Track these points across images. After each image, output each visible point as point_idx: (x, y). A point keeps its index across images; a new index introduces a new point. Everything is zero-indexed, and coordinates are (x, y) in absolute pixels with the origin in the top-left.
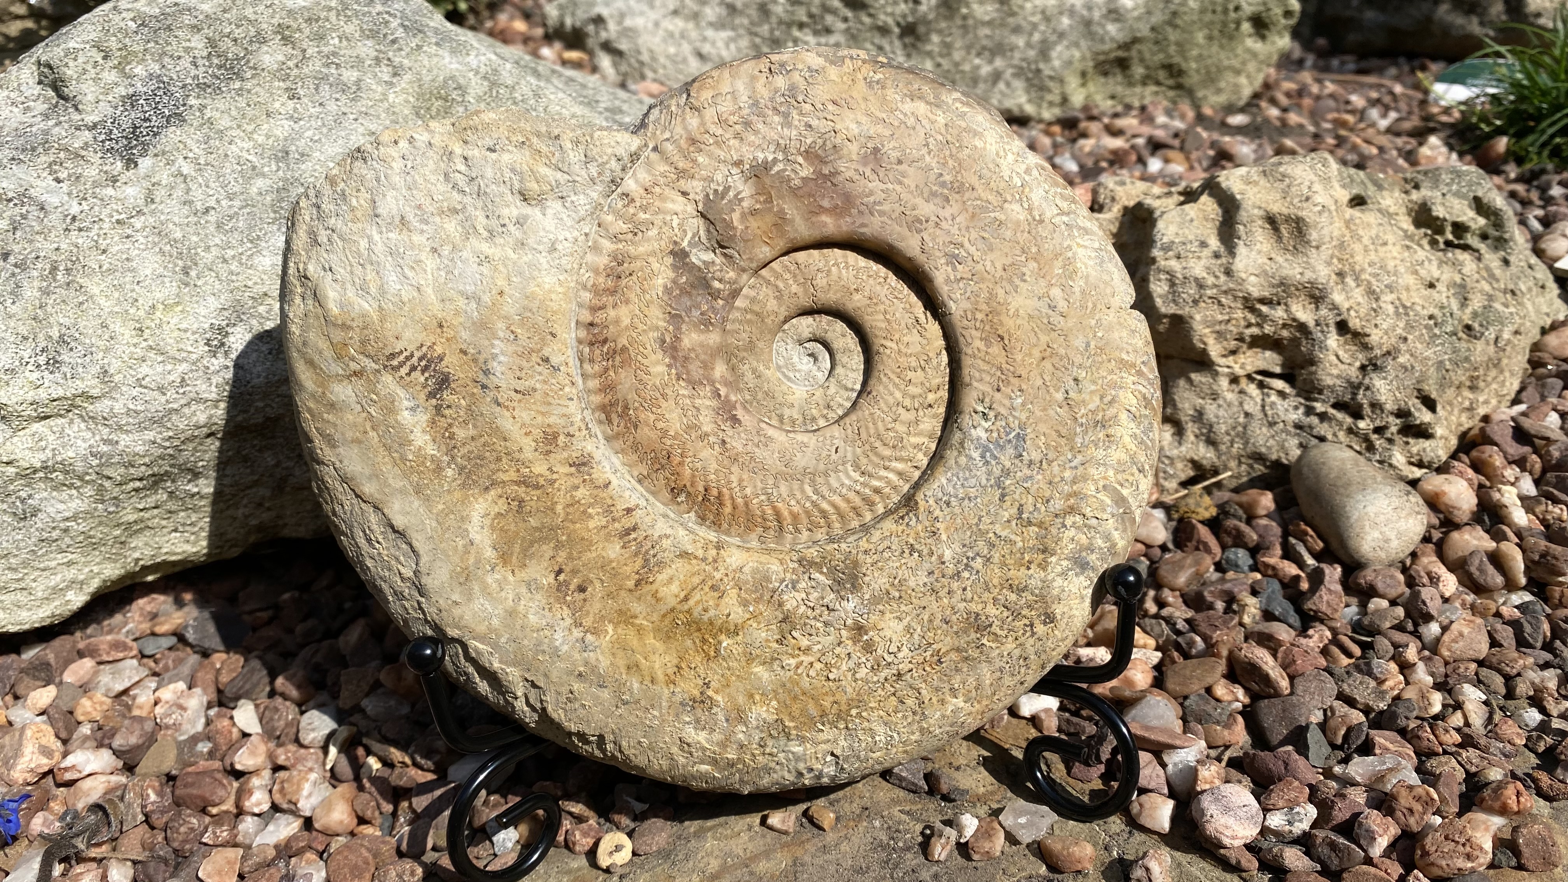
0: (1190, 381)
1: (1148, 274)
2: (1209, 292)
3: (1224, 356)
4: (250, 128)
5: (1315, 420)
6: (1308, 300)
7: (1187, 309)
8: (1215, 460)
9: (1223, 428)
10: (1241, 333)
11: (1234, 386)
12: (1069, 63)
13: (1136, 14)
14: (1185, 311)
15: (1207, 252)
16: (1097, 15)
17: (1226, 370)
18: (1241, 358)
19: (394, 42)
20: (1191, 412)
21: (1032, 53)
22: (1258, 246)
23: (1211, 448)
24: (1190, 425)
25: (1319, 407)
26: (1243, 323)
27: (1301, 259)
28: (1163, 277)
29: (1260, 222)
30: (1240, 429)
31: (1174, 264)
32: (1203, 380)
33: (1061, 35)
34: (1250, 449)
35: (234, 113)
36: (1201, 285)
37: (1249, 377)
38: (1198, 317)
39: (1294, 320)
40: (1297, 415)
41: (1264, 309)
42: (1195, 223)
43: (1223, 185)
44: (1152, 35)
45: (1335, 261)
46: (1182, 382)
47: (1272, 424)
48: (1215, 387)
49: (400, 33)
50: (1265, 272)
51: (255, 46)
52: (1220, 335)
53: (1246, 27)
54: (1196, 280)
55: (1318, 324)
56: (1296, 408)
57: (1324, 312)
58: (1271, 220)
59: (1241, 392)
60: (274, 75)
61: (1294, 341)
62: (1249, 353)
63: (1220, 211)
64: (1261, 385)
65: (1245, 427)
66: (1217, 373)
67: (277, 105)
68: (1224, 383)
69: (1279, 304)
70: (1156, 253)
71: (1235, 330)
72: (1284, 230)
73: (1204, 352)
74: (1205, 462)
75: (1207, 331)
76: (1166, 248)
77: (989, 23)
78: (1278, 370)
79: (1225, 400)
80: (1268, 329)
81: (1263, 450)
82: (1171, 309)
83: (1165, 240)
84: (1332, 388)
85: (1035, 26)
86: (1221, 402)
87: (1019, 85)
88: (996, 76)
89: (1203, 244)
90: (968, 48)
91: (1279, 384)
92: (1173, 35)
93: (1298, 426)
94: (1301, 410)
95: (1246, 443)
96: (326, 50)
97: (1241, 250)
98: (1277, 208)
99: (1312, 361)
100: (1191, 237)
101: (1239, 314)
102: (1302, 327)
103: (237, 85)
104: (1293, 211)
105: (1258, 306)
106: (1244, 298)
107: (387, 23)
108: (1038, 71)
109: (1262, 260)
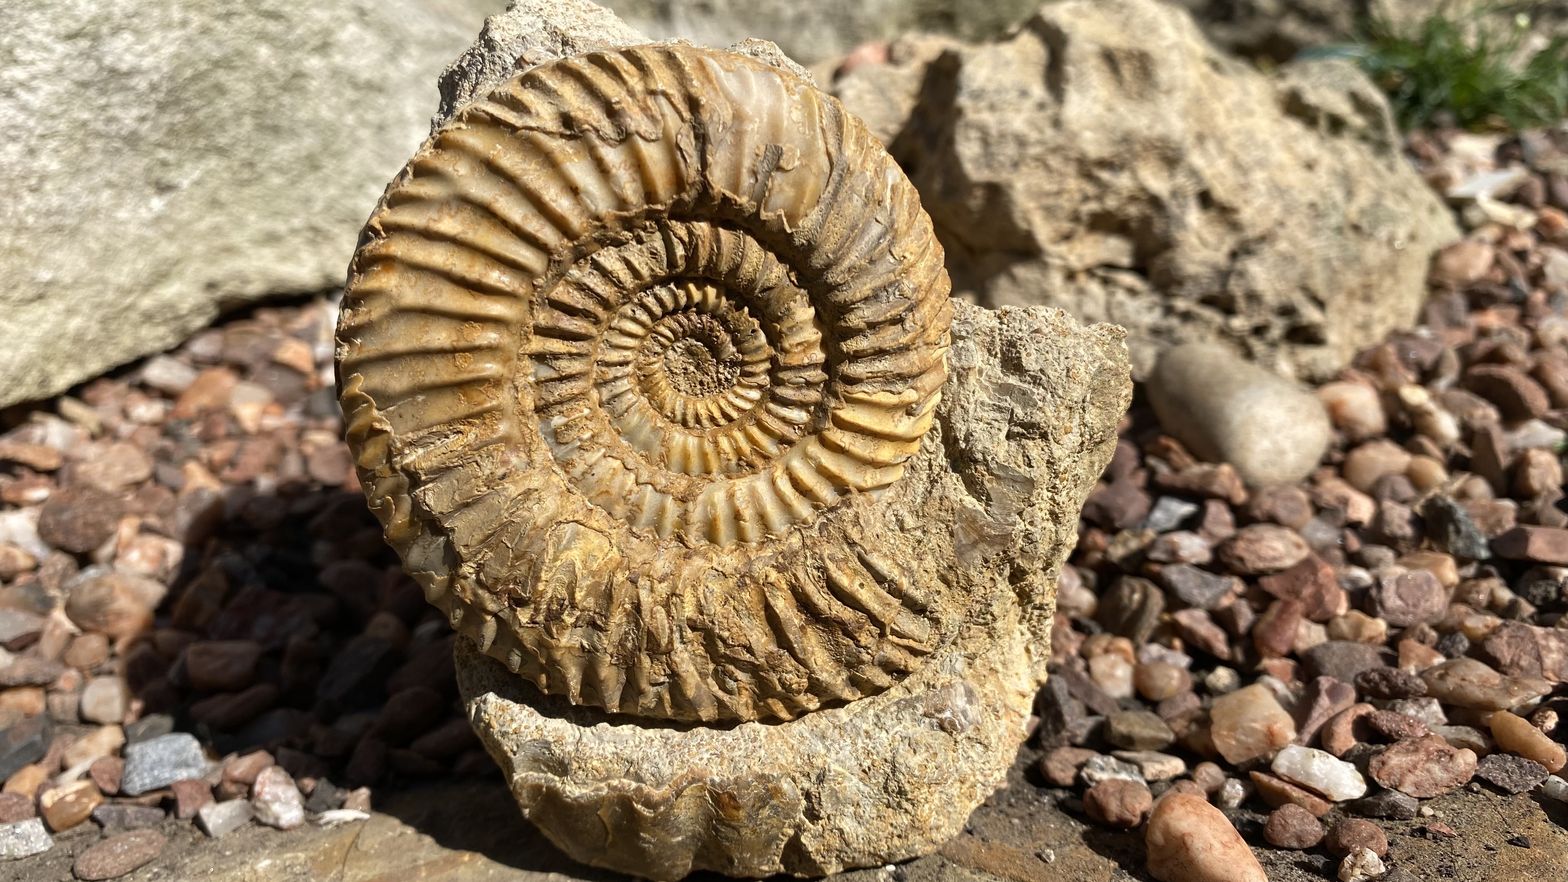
0: (1013, 278)
1: (954, 131)
2: (1032, 151)
3: (1056, 242)
5: (1174, 322)
6: (1160, 163)
7: (1005, 175)
10: (1077, 211)
11: (1070, 284)
14: (1002, 176)
15: (1028, 104)
17: (1059, 262)
18: (1078, 247)
22: (1093, 93)
25: (1181, 304)
26: (1077, 196)
27: (1148, 107)
28: (973, 134)
29: (1095, 61)
31: (987, 118)
32: (1030, 275)
36: (1021, 142)
37: (1090, 272)
38: (1019, 186)
39: (1143, 189)
40: (1152, 318)
41: (1105, 175)
42: (1013, 67)
43: (1049, 19)
45: (1191, 117)
46: (1002, 281)
48: (1045, 286)
50: (1104, 126)
52: (1049, 212)
54: (1016, 137)
55: (1174, 194)
56: (1151, 308)
57: (1181, 179)
58: (1109, 58)
59: (1080, 291)
61: (1146, 222)
62: (1088, 240)
63: (1044, 51)
64: (1106, 282)
66: (1047, 266)
68: (1057, 279)
69: (1123, 168)
70: (963, 100)
71: (1068, 206)
72: (1125, 70)
73: (1029, 234)
75: (1032, 205)
76: (977, 95)
78: (1126, 261)
79: (1059, 301)
80: (1111, 203)
82: (986, 176)
83: (974, 85)
84: (1195, 279)
89: (1024, 93)
91: (1128, 279)
93: (1155, 331)
94: (1158, 311)
97: (1072, 96)
98: (1116, 40)
99: (1167, 244)
100: (1007, 84)
101: (1073, 184)
102: (1155, 201)
104: (1135, 45)
105: (1097, 171)
106: (1079, 159)
109: (1098, 109)
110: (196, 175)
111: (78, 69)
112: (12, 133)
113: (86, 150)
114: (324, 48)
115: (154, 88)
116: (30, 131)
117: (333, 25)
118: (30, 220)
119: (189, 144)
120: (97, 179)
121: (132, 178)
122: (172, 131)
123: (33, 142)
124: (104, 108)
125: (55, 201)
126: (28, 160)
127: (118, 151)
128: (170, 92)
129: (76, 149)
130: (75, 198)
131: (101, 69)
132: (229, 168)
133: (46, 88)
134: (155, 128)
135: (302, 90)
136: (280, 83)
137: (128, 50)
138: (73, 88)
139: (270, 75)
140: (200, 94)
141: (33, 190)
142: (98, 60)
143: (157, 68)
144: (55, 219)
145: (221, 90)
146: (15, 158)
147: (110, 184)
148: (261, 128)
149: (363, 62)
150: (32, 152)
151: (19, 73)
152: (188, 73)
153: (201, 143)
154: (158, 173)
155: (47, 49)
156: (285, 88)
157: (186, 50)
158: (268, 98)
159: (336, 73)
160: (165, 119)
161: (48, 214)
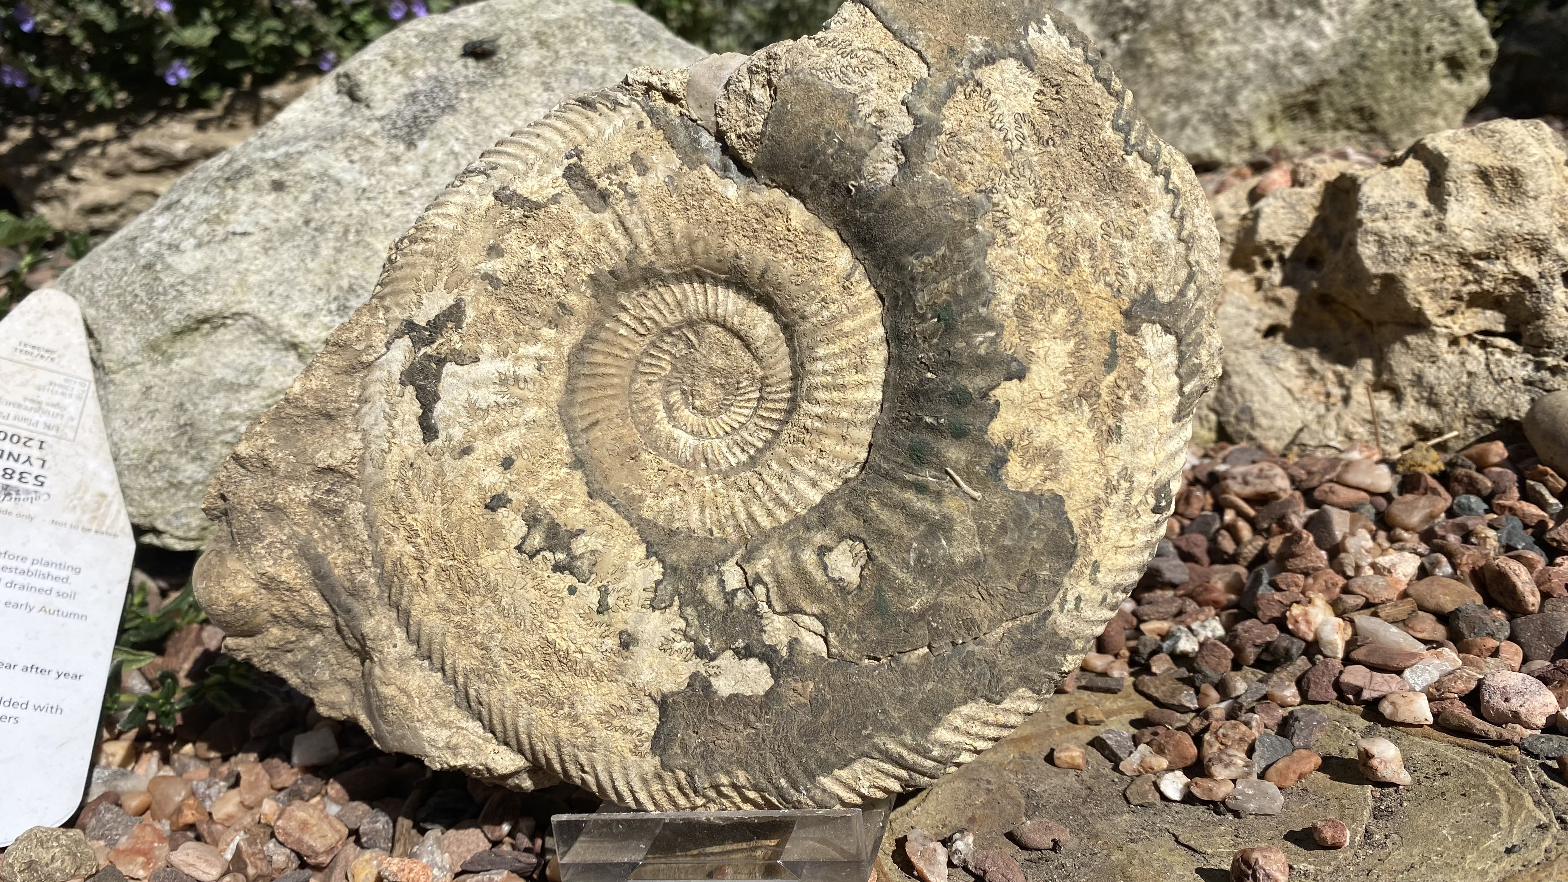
0: (1406, 344)
1: (1355, 237)
2: (1421, 249)
3: (1440, 316)
4: (511, 115)
5: (1545, 374)
6: (1529, 253)
7: (1398, 268)
8: (1439, 422)
9: (1445, 389)
10: (1458, 291)
11: (1454, 348)
12: (1257, 106)
13: (1323, 56)
14: (1397, 270)
15: (1415, 212)
16: (1282, 58)
17: (1444, 330)
18: (1460, 319)
19: (633, 44)
20: (1409, 377)
21: (1218, 99)
22: (1471, 200)
23: (1433, 410)
24: (1409, 390)
25: (1550, 361)
26: (1459, 281)
27: (1518, 210)
28: (1370, 238)
29: (1471, 178)
30: (1464, 389)
31: (1381, 225)
32: (1421, 342)
33: (1247, 80)
34: (1476, 407)
35: (498, 103)
36: (1411, 243)
37: (1470, 337)
38: (1410, 275)
39: (1516, 273)
40: (1526, 372)
41: (1482, 264)
42: (1402, 185)
43: (1429, 146)
44: (1341, 79)
45: (1556, 214)
46: (1397, 347)
47: (1498, 382)
48: (1433, 349)
49: (638, 38)
50: (1481, 226)
51: (516, 50)
52: (1435, 294)
53: (1440, 68)
54: (1406, 239)
55: (1542, 276)
56: (1524, 365)
57: (1547, 264)
58: (1484, 175)
59: (1462, 352)
60: (532, 72)
61: (1517, 297)
62: (1468, 313)
63: (1427, 172)
64: (1483, 345)
65: (1469, 387)
66: (1434, 334)
67: (534, 96)
68: (1443, 344)
69: (1497, 258)
70: (1362, 214)
71: (1451, 289)
72: (1498, 184)
73: (1420, 312)
74: (1427, 425)
75: (1421, 289)
76: (1373, 210)
77: (1174, 71)
78: (1501, 328)
79: (1445, 362)
80: (1487, 285)
81: (1491, 408)
82: (1383, 269)
83: (1371, 202)
84: (1563, 341)
85: (1220, 73)
86: (1441, 364)
87: (1207, 130)
88: (1183, 122)
89: (1412, 205)
90: (1154, 96)
91: (1504, 342)
92: (1362, 78)
93: (1528, 382)
94: (1530, 366)
95: (1472, 402)
96: (576, 50)
97: (1453, 205)
98: (1488, 161)
99: (1539, 315)
100: (1397, 199)
101: (1455, 272)
102: (1525, 282)
103: (500, 81)
104: (1506, 163)
105: (1475, 262)
106: (1459, 253)
107: (627, 30)
108: (1225, 116)
109: (1476, 214)
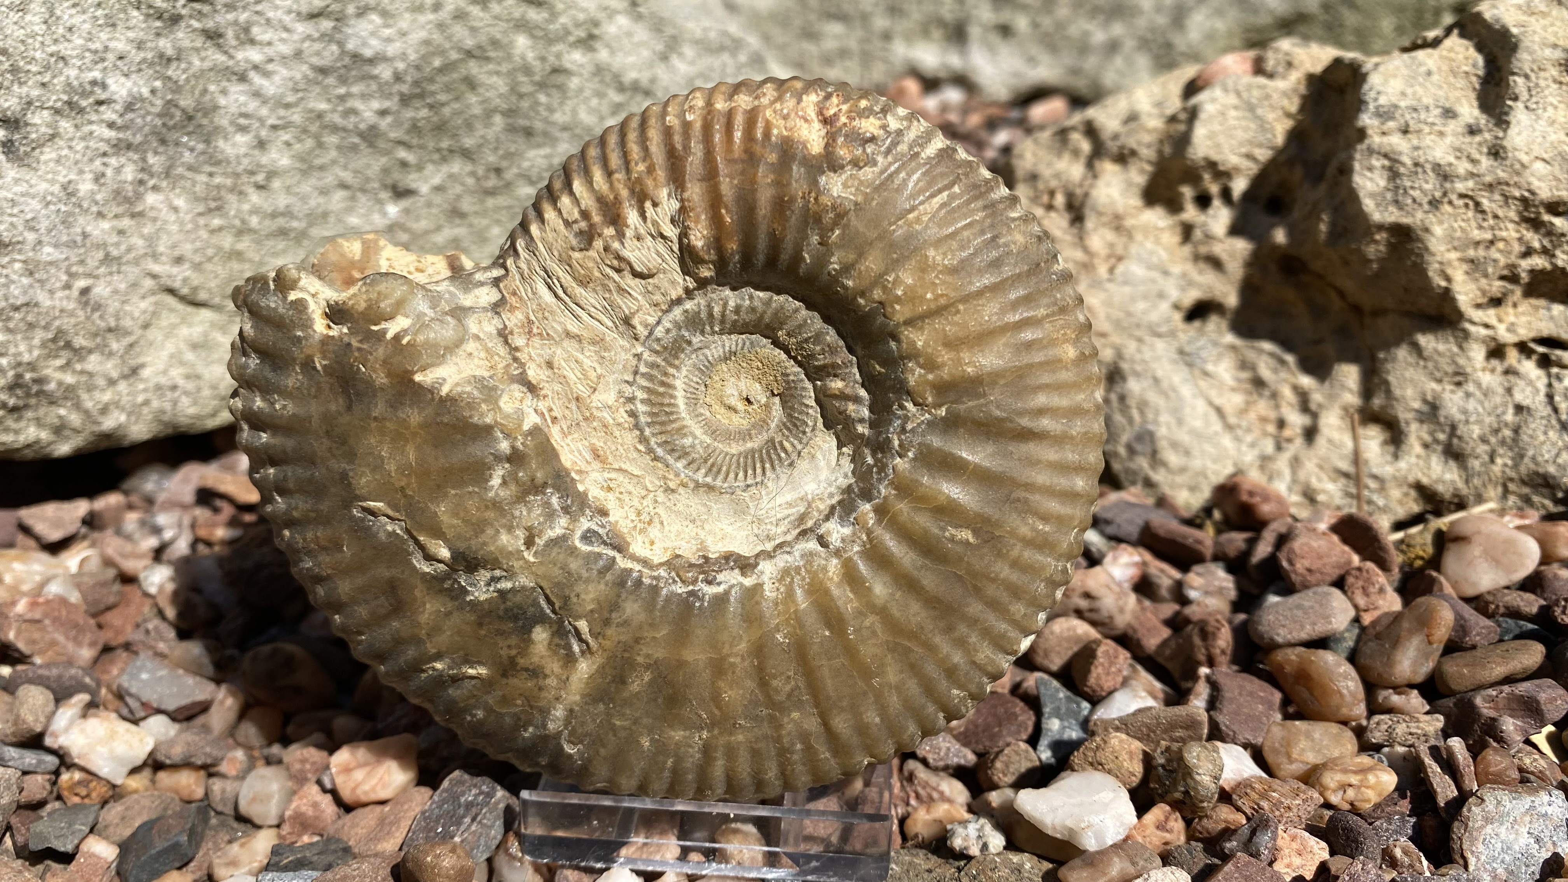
0: (1417, 349)
1: (1351, 158)
2: (1461, 186)
3: (1478, 306)
7: (1419, 215)
8: (1461, 485)
9: (1476, 431)
10: (1512, 267)
11: (1495, 362)
14: (1415, 218)
15: (1453, 126)
17: (1483, 332)
18: (1509, 314)
20: (1417, 405)
22: (1551, 110)
23: (1452, 464)
24: (1414, 427)
28: (1377, 162)
29: (1554, 72)
30: (1507, 433)
31: (1396, 141)
32: (1441, 347)
34: (1527, 466)
36: (1444, 175)
37: (1523, 348)
38: (1438, 230)
41: (1559, 222)
42: (1435, 78)
43: (1488, 15)
46: (1402, 353)
48: (1461, 361)
54: (1437, 167)
59: (1508, 372)
62: (1525, 306)
63: (1480, 60)
64: (1545, 362)
65: (1516, 431)
66: (1466, 335)
68: (1478, 353)
70: (1366, 120)
74: (1440, 488)
75: (1454, 255)
76: (1385, 115)
79: (1479, 385)
81: (1552, 469)
83: (1382, 100)
86: (1471, 387)
89: (1449, 113)
95: (1520, 457)
97: (1519, 116)
100: (1425, 101)
101: (1511, 232)
105: (1546, 217)
106: (1524, 200)
109: (1556, 135)
110: (437, 180)
111: (318, 54)
112: (242, 121)
113: (320, 145)
114: (588, 42)
115: (398, 78)
116: (261, 120)
117: (601, 16)
118: (254, 221)
119: (431, 145)
120: (329, 179)
121: (368, 180)
122: (415, 128)
123: (264, 133)
124: (342, 98)
125: (282, 201)
126: (256, 152)
127: (354, 148)
128: (416, 83)
129: (310, 143)
130: (304, 199)
131: (343, 52)
132: (473, 174)
133: (282, 72)
134: (397, 124)
135: (561, 88)
136: (537, 78)
137: (373, 34)
138: (311, 74)
139: (527, 70)
140: (447, 89)
141: (260, 187)
142: (341, 44)
143: (404, 56)
144: (281, 221)
145: (471, 84)
146: (243, 151)
147: (343, 186)
148: (511, 129)
149: (631, 59)
150: (261, 145)
151: (255, 55)
152: (437, 63)
153: (445, 144)
154: (397, 175)
155: (287, 29)
156: (542, 85)
157: (437, 37)
158: (521, 96)
159: (599, 70)
160: (409, 114)
161: (274, 215)
